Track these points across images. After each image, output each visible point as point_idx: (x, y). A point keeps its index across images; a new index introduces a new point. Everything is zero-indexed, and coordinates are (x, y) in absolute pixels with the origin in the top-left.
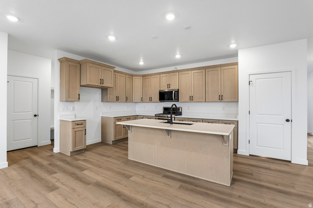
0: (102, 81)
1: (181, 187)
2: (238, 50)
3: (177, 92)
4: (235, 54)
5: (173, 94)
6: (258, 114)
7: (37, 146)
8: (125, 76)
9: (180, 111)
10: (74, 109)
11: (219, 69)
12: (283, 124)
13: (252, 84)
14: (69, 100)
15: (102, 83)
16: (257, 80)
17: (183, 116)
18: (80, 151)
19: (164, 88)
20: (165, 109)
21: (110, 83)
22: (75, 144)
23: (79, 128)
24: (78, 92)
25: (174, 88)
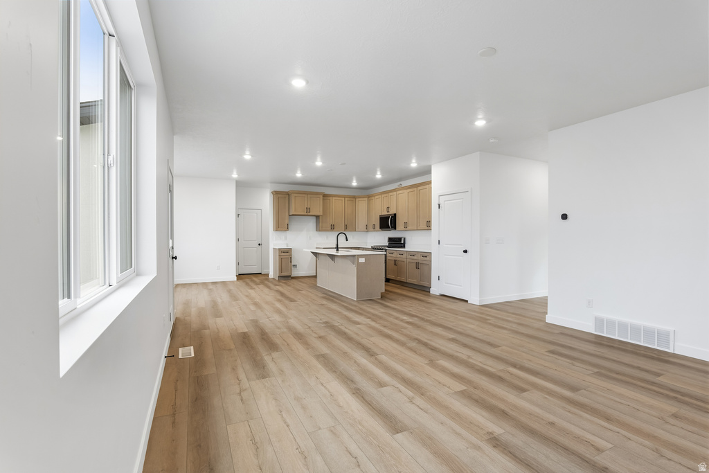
0: (308, 210)
2: (431, 166)
3: (394, 216)
4: (428, 171)
5: (389, 220)
6: (446, 244)
7: (260, 273)
8: (343, 199)
9: (402, 242)
10: (286, 238)
12: (462, 256)
13: (441, 207)
14: (280, 229)
17: (406, 249)
18: (285, 277)
19: (385, 213)
20: (390, 240)
21: (317, 210)
22: (281, 270)
23: (285, 255)
24: (286, 222)
25: (392, 212)
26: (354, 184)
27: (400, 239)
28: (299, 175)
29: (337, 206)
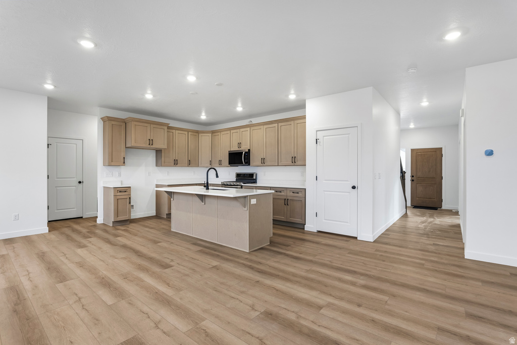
0: (151, 142)
1: (200, 251)
2: (305, 101)
3: (249, 152)
4: (302, 106)
5: (243, 156)
6: (326, 180)
7: (82, 217)
8: (186, 133)
9: (255, 178)
10: (120, 175)
11: (292, 123)
12: (349, 192)
13: (320, 142)
14: (113, 164)
15: (151, 144)
16: (325, 137)
17: (258, 185)
18: (124, 222)
19: (235, 148)
20: (238, 175)
21: (160, 144)
22: (117, 213)
23: (123, 195)
24: (123, 155)
25: (244, 148)
26: (203, 117)
27: (251, 175)
28: (149, 96)
29: (180, 140)
